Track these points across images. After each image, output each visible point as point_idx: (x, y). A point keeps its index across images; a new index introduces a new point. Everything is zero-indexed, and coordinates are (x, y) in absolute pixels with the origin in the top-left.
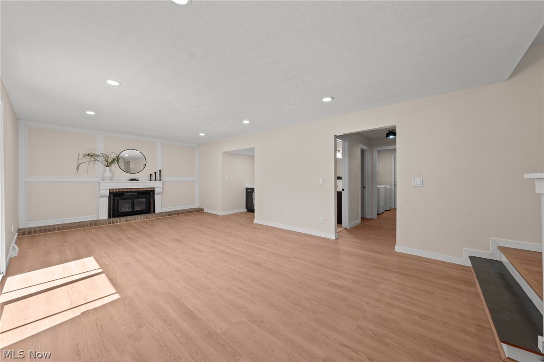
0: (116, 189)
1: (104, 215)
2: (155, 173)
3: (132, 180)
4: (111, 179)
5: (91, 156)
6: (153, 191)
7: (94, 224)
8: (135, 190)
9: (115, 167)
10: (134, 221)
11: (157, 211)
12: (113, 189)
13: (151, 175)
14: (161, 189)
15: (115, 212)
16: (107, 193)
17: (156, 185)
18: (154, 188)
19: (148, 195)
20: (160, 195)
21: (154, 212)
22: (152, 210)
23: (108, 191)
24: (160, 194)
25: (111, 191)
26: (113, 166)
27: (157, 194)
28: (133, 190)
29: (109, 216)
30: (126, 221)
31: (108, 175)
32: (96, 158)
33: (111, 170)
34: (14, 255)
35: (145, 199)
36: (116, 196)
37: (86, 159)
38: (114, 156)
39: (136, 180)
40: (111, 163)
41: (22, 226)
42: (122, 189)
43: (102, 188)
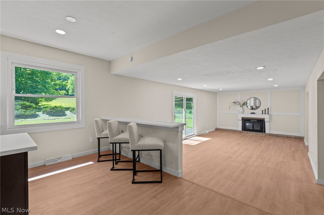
0: (246, 118)
1: (240, 129)
2: (265, 110)
3: (252, 113)
4: (243, 113)
5: (235, 103)
6: (264, 120)
7: (234, 131)
9: (245, 107)
10: (250, 134)
11: (267, 131)
12: (244, 117)
13: (263, 111)
14: (268, 119)
15: (244, 128)
16: (241, 119)
17: (266, 117)
18: (264, 118)
19: (261, 122)
20: (269, 123)
21: (265, 132)
24: (269, 122)
26: (243, 106)
27: (267, 122)
28: (253, 118)
29: (242, 130)
30: (247, 133)
31: (241, 110)
32: (236, 103)
33: (243, 109)
34: (204, 133)
35: (260, 124)
36: (245, 120)
37: (233, 104)
38: (243, 102)
39: (254, 113)
40: (242, 105)
41: (218, 127)
42: (248, 118)
43: (239, 116)
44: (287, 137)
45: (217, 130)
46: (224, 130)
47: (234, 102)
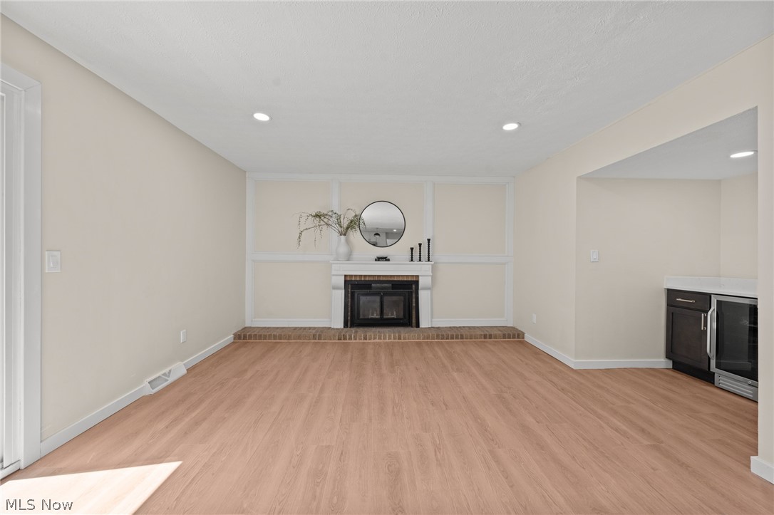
0: (361, 276)
1: (339, 323)
2: (420, 245)
3: (379, 259)
4: (349, 258)
5: (320, 217)
6: (417, 283)
7: (317, 335)
8: (384, 279)
9: (355, 236)
11: (424, 323)
12: (351, 276)
13: (412, 249)
14: (430, 278)
15: (354, 318)
16: (342, 282)
17: (421, 270)
18: (418, 276)
19: (406, 290)
20: (429, 292)
21: (418, 326)
22: (414, 321)
23: (343, 277)
24: (429, 289)
25: (348, 279)
26: (350, 232)
27: (424, 289)
28: (381, 279)
29: (346, 325)
31: (343, 249)
32: (326, 220)
33: (347, 241)
34: (149, 391)
35: (402, 298)
36: (356, 288)
37: (311, 222)
38: (351, 215)
39: (385, 259)
40: (347, 228)
41: (248, 324)
42: (365, 276)
43: (333, 273)
44: (485, 337)
45: (245, 337)
46: (275, 337)
47: (318, 216)
